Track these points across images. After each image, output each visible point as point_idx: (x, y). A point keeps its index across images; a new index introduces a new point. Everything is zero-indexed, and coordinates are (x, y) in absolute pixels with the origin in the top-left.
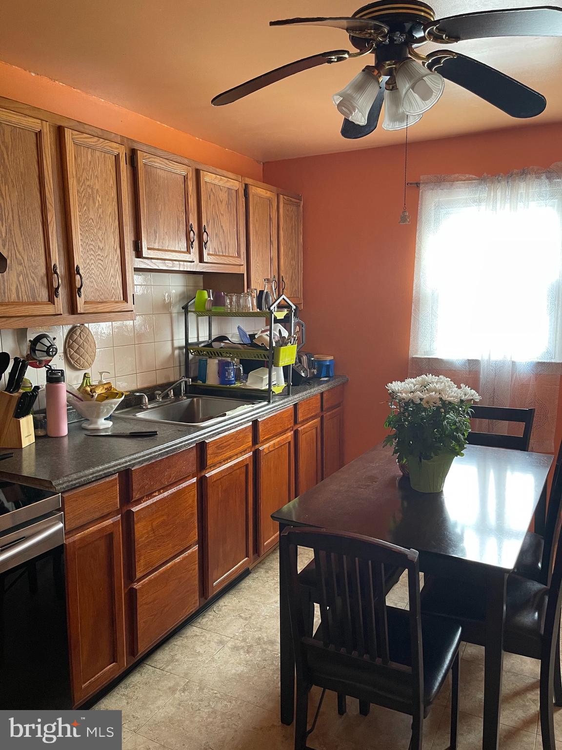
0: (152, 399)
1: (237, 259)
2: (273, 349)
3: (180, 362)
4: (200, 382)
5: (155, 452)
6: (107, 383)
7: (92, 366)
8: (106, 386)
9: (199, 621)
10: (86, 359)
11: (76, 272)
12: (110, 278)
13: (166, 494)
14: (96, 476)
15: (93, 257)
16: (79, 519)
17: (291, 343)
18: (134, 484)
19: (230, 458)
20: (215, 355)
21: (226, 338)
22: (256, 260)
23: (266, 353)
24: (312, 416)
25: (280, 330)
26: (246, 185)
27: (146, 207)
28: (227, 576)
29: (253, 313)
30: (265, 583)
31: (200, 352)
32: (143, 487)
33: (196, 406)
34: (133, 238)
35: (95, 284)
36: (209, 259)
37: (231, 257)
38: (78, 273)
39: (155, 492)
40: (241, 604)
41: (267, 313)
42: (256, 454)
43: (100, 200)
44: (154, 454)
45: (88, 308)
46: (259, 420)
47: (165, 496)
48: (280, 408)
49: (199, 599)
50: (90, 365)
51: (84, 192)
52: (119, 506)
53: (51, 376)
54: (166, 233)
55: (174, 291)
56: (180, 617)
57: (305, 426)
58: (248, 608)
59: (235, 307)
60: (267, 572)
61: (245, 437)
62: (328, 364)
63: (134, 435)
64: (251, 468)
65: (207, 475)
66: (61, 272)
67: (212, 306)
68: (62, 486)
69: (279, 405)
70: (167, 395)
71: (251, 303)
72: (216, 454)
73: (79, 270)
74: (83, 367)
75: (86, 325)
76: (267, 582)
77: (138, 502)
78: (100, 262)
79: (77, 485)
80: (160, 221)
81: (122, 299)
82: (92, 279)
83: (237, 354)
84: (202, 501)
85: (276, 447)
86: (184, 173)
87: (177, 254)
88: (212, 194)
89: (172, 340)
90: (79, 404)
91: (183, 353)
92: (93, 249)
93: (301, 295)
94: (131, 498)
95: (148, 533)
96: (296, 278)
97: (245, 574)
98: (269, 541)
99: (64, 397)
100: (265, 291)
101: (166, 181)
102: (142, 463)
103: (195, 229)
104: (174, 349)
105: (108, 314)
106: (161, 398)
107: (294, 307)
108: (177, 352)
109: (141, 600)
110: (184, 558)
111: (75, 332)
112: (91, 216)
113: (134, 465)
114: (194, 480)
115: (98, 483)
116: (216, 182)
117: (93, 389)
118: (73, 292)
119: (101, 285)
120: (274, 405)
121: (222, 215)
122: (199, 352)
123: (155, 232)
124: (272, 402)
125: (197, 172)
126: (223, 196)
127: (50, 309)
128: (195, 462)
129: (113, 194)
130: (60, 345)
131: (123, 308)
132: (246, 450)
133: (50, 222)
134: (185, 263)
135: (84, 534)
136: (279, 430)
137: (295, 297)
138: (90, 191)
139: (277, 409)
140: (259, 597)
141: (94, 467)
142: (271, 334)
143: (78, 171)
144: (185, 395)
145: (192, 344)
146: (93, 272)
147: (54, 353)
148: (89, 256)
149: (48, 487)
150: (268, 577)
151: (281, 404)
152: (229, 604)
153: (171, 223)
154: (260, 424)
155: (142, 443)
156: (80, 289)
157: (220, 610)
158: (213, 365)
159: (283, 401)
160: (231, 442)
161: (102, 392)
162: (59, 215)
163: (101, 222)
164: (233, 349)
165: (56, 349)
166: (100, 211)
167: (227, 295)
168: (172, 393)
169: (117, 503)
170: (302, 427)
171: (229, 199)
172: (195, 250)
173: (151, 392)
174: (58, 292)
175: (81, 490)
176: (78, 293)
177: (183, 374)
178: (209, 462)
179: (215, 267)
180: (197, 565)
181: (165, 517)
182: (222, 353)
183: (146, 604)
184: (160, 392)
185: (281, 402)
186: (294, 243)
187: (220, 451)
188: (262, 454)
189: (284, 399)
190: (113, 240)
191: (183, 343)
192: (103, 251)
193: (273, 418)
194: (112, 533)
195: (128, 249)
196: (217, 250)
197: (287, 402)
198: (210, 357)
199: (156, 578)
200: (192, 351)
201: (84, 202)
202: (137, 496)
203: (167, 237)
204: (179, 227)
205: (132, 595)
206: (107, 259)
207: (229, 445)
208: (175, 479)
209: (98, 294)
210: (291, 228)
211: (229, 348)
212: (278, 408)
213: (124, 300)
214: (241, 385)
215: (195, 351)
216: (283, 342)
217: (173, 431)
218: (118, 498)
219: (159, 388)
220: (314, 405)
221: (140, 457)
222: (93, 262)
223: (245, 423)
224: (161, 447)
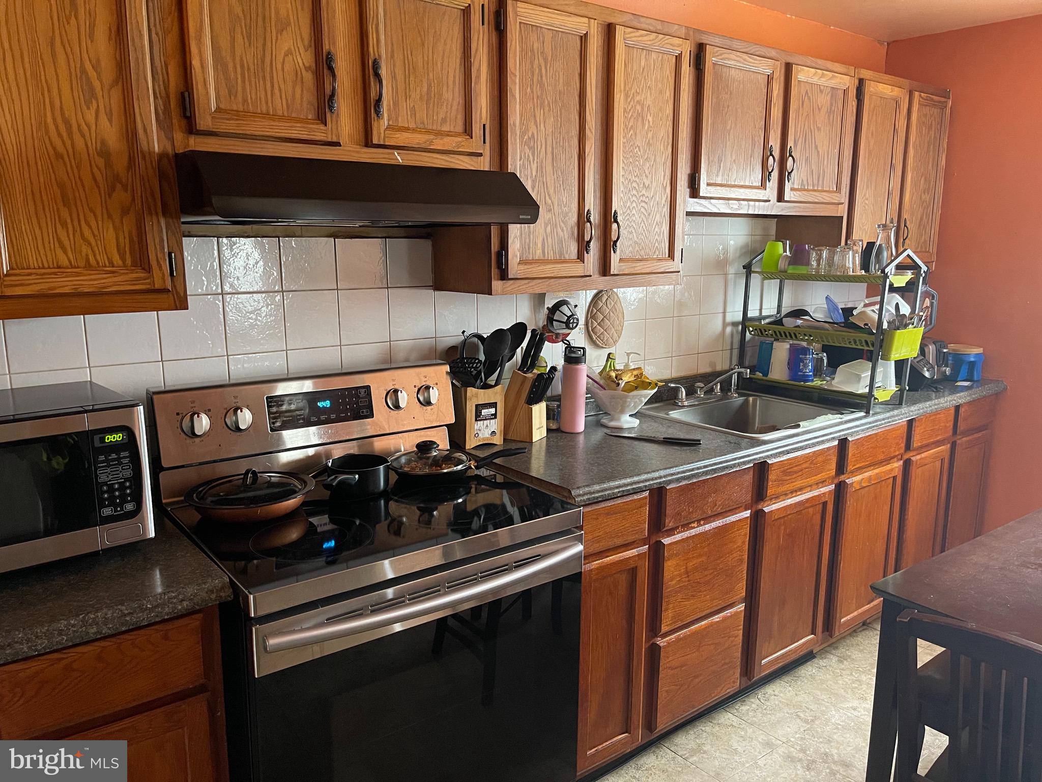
0: (690, 393)
1: (836, 194)
2: (882, 333)
3: (732, 343)
4: (759, 375)
5: (698, 468)
6: (637, 369)
7: (617, 344)
8: (635, 373)
9: (737, 707)
10: (611, 334)
11: (613, 220)
12: (654, 227)
13: (707, 527)
14: (623, 491)
15: (635, 199)
16: (599, 542)
17: (913, 324)
18: (668, 508)
19: (801, 489)
20: (786, 336)
21: (806, 313)
22: (865, 195)
23: (870, 338)
24: (938, 441)
25: (897, 305)
26: (861, 81)
27: (711, 124)
28: (783, 655)
29: (854, 277)
30: (837, 676)
31: (763, 331)
32: (679, 514)
33: (751, 409)
34: (688, 171)
35: (635, 236)
36: (792, 195)
37: (826, 191)
38: (616, 221)
39: (693, 522)
40: (799, 698)
41: (879, 277)
42: (841, 488)
43: (651, 120)
44: (696, 472)
45: (624, 267)
46: (850, 439)
47: (706, 529)
48: (885, 423)
49: (740, 679)
50: (615, 342)
51: (632, 111)
52: (646, 534)
53: (569, 355)
54: (735, 161)
55: (732, 242)
56: (713, 695)
57: (923, 455)
58: (812, 707)
59: (825, 267)
60: (841, 662)
61: (826, 462)
62: (972, 359)
63: (669, 442)
64: (830, 508)
65: (766, 510)
66: (594, 219)
67: (789, 264)
68: (582, 498)
69: (884, 419)
70: (711, 390)
71: (851, 261)
72: (781, 482)
73: (617, 217)
74: (606, 345)
75: (615, 290)
76: (841, 676)
77: (671, 532)
78: (643, 204)
79: (600, 499)
80: (728, 143)
81: (667, 256)
82: (632, 229)
83: (821, 338)
84: (756, 545)
85: (873, 483)
86: (769, 72)
87: (747, 191)
88: (806, 98)
89: (724, 313)
90: (601, 393)
91: (737, 331)
92: (637, 188)
93: (933, 249)
94: (662, 527)
95: (680, 575)
96: (928, 222)
97: (807, 657)
98: (849, 617)
99: (583, 383)
100: (878, 243)
101: (742, 86)
102: (680, 482)
103: (776, 153)
104: (725, 324)
105: (647, 276)
106: (703, 393)
107: (924, 268)
108: (729, 329)
109: (666, 662)
110: (725, 619)
111: (600, 299)
112: (638, 143)
113: (670, 482)
114: (747, 514)
115: (624, 501)
116: (815, 80)
117: (619, 374)
118: (608, 245)
119: (642, 237)
120: (876, 418)
121: (819, 129)
122: (761, 331)
123: (720, 161)
124: (873, 414)
125: (788, 67)
126: (824, 100)
127: (578, 269)
128: (750, 489)
129: (668, 111)
130: (581, 314)
131: (667, 267)
132: (825, 481)
133: (588, 155)
134: (757, 203)
135: (602, 562)
136: (881, 457)
137: (923, 252)
138: (639, 108)
139: (880, 425)
140: (828, 696)
141: (620, 479)
142: (881, 310)
143: (627, 83)
144: (736, 391)
145: (752, 319)
146: (634, 219)
147: (575, 325)
148: (631, 197)
149: (566, 497)
150: (842, 669)
151: (888, 418)
152: (782, 695)
153: (743, 147)
154: (850, 444)
155: (681, 454)
156: (615, 242)
157: (768, 700)
158: (781, 351)
159: (891, 413)
160: (804, 466)
161: (630, 380)
162: (599, 144)
163: (649, 149)
164: (815, 329)
165: (578, 320)
166: (650, 135)
167: (813, 249)
168: (719, 387)
169: (645, 530)
170: (918, 457)
171: (831, 104)
172: (773, 184)
173: (690, 383)
174: (589, 247)
175: (604, 506)
176: (613, 248)
177: (735, 360)
178: (770, 492)
179: (799, 207)
180: (741, 631)
181: (704, 559)
182: (797, 334)
183: (671, 668)
184: (702, 385)
185: (888, 415)
186: (930, 165)
187: (788, 478)
188: (850, 490)
189: (893, 410)
190: (663, 173)
191: (740, 318)
192: (648, 189)
193: (873, 438)
194: (636, 567)
195: (681, 186)
196: (805, 182)
197: (897, 416)
198: (777, 340)
199: (685, 638)
200: (751, 329)
201: (631, 124)
202: (670, 525)
203: (735, 167)
204: (753, 151)
205: (654, 653)
206: (653, 200)
207: (802, 470)
208: (721, 509)
209: (637, 248)
210: (928, 143)
211: (810, 327)
212: (882, 424)
213: (669, 257)
214: (821, 384)
215: (756, 329)
216: (901, 322)
217: (722, 441)
218: (647, 522)
219: (701, 378)
220: (942, 424)
221: (679, 473)
222: (634, 205)
223: (828, 441)
224: (707, 462)
